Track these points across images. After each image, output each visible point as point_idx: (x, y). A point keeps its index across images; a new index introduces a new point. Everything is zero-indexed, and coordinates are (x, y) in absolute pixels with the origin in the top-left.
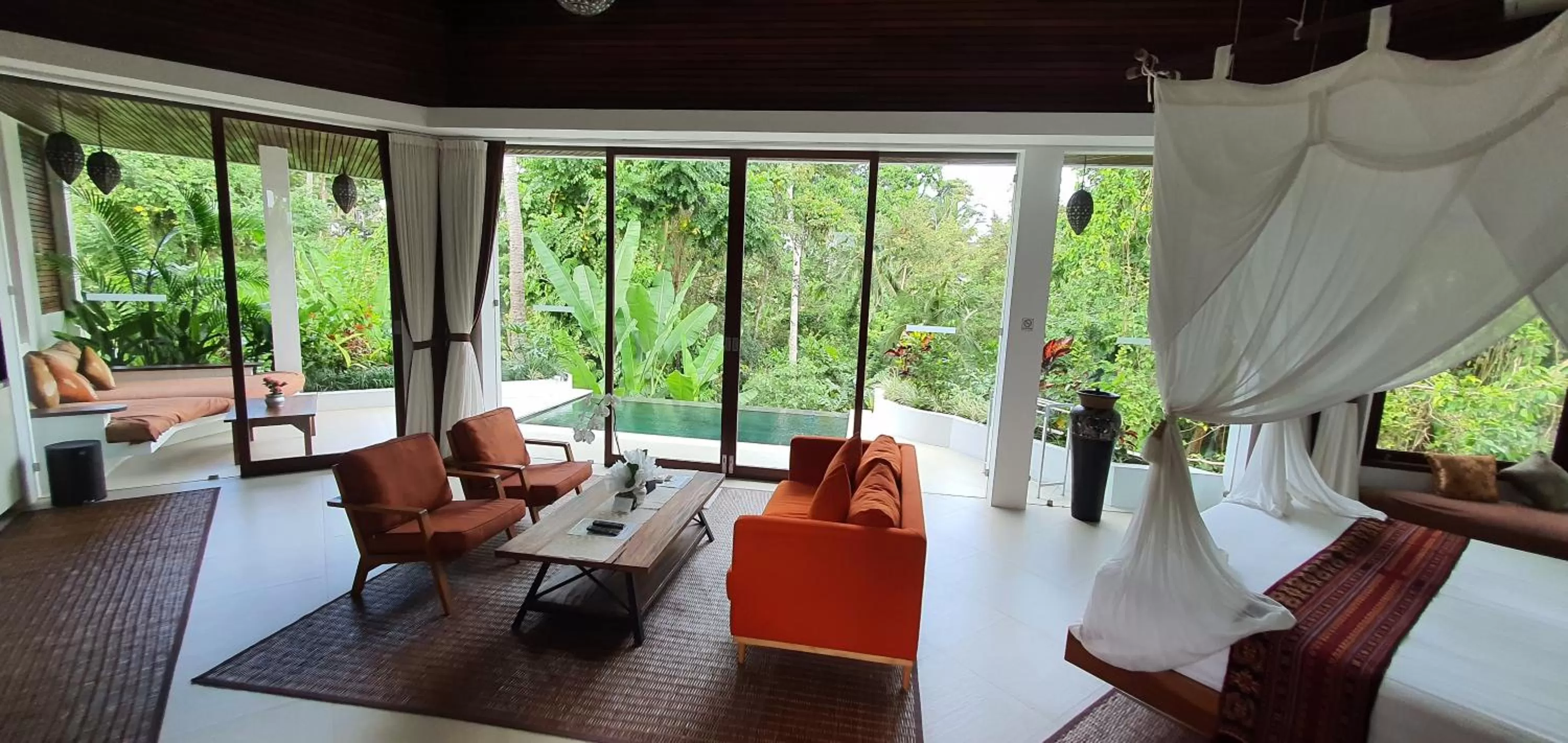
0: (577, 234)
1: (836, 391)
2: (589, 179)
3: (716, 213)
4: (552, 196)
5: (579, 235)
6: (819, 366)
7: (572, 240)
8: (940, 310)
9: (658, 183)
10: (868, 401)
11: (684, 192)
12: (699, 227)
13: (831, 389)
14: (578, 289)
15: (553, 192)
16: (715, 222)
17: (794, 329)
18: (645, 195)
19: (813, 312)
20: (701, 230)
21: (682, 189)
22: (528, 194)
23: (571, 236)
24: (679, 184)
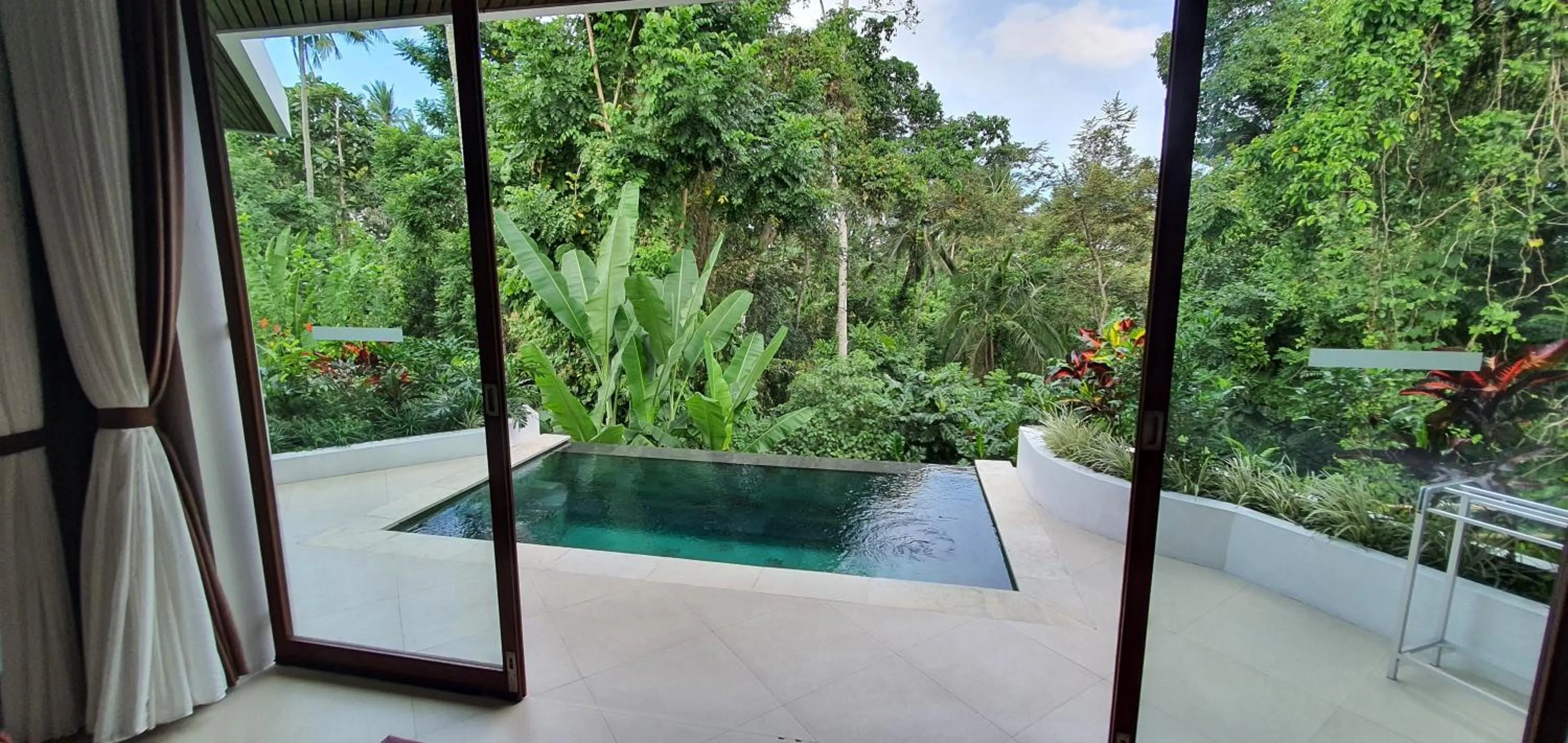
0: (568, 210)
1: (898, 390)
2: (580, 137)
3: (748, 174)
4: (536, 164)
5: (571, 212)
6: (872, 358)
7: (562, 220)
8: (1002, 288)
9: (669, 136)
10: (939, 402)
11: (703, 146)
12: (727, 193)
13: (891, 387)
14: (565, 283)
15: (538, 159)
16: (746, 187)
17: (842, 317)
18: (651, 152)
19: (861, 297)
20: (729, 197)
21: (701, 142)
22: (508, 163)
23: (561, 214)
24: (696, 135)
